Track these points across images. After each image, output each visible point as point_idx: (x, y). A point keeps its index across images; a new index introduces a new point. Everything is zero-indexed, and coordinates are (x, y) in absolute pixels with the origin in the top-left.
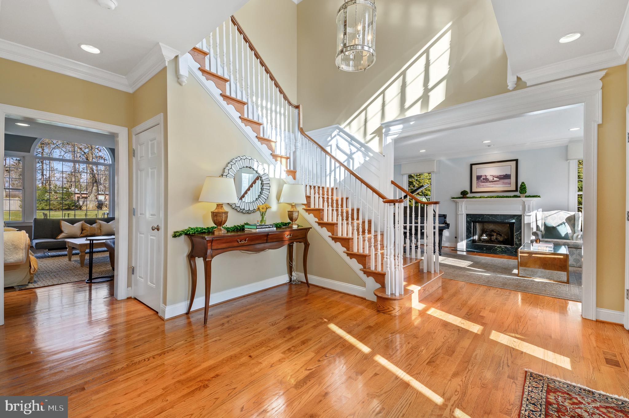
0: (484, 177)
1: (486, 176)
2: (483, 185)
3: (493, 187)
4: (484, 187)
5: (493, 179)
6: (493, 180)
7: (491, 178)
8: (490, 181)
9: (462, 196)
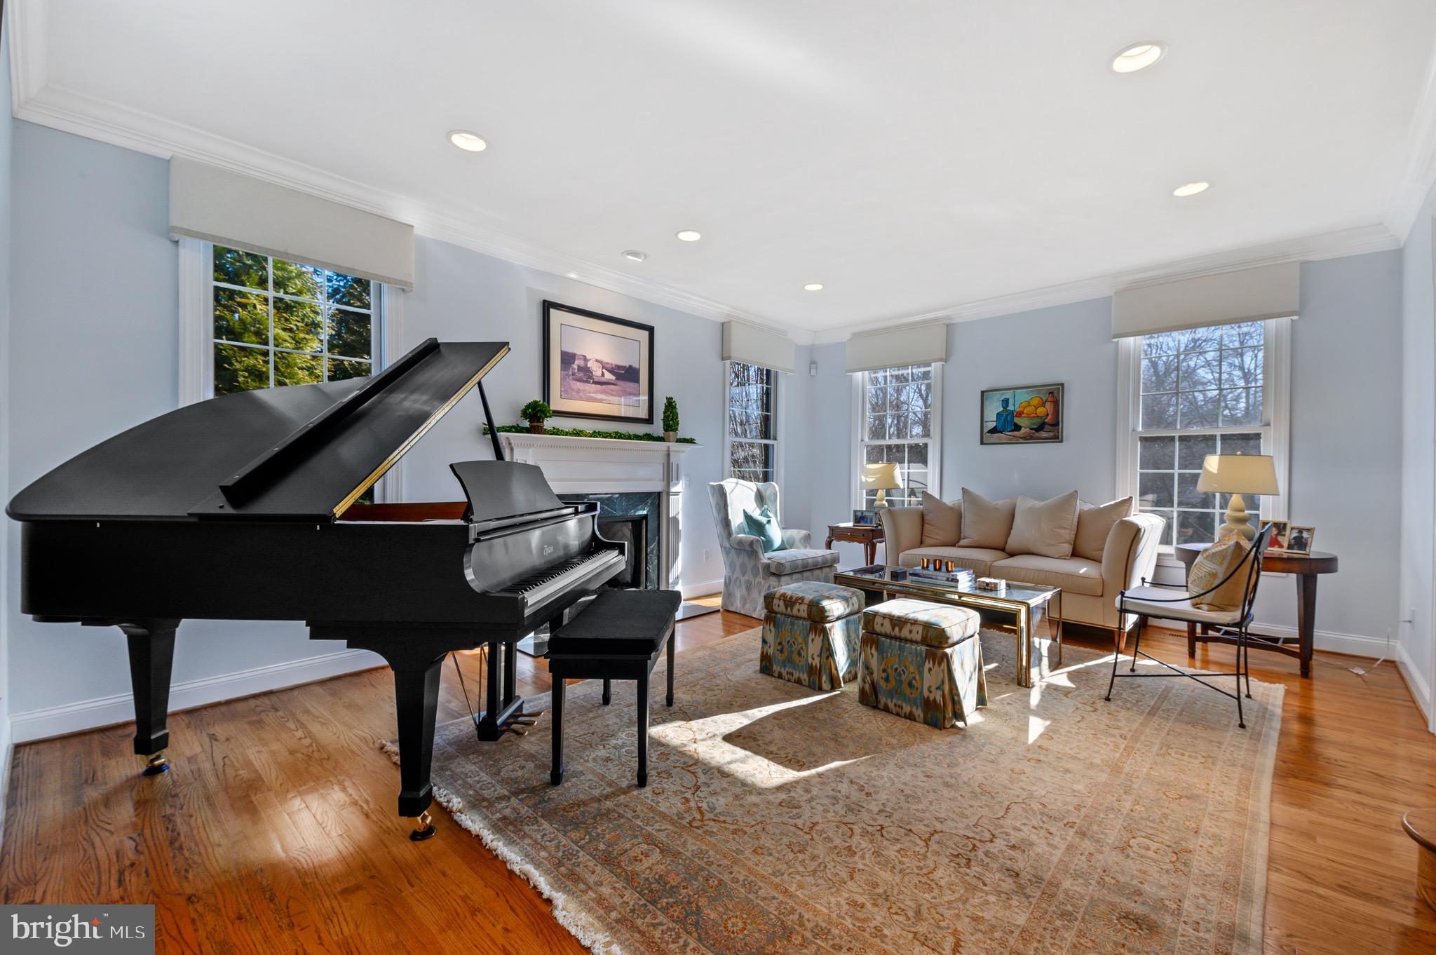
0: (581, 363)
1: (585, 359)
2: (578, 391)
3: (600, 401)
4: (581, 399)
5: (603, 375)
6: (602, 379)
7: (597, 371)
8: (596, 380)
9: (527, 424)
